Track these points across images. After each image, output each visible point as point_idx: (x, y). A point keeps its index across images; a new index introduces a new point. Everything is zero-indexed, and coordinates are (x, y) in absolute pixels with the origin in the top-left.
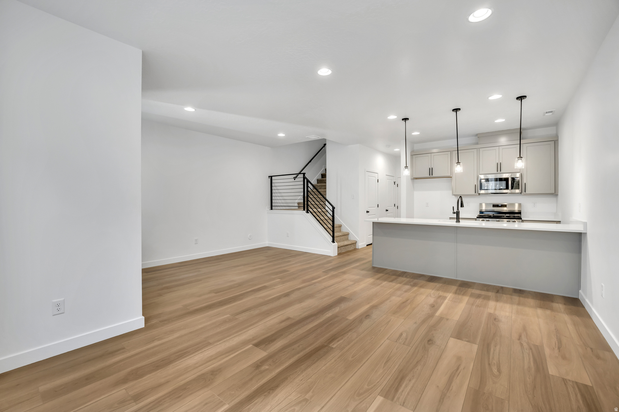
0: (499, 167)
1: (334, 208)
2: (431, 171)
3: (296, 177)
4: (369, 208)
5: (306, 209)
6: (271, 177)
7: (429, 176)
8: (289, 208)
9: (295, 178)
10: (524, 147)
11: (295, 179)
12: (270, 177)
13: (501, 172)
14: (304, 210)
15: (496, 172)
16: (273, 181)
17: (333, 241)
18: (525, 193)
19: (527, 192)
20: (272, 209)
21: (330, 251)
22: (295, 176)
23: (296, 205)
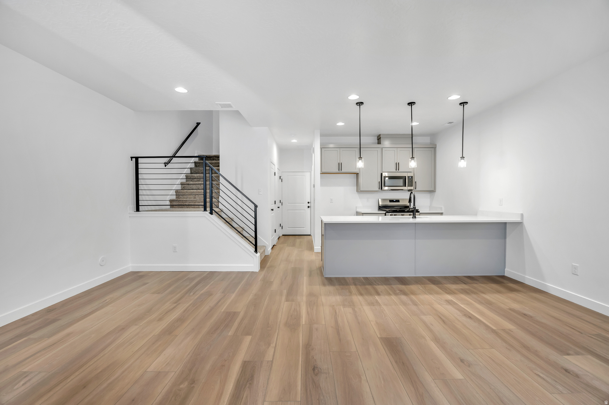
0: (397, 165)
1: (256, 206)
2: (340, 166)
3: (169, 162)
4: (272, 206)
5: (208, 209)
6: (137, 159)
7: (338, 171)
8: (158, 208)
9: (166, 164)
10: (415, 150)
11: (165, 166)
12: (134, 159)
13: (399, 171)
14: (205, 210)
15: (395, 171)
16: (140, 166)
17: (256, 251)
18: (415, 190)
19: (417, 190)
20: (138, 210)
21: (253, 265)
22: (166, 160)
23: (168, 203)
